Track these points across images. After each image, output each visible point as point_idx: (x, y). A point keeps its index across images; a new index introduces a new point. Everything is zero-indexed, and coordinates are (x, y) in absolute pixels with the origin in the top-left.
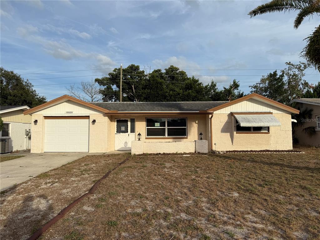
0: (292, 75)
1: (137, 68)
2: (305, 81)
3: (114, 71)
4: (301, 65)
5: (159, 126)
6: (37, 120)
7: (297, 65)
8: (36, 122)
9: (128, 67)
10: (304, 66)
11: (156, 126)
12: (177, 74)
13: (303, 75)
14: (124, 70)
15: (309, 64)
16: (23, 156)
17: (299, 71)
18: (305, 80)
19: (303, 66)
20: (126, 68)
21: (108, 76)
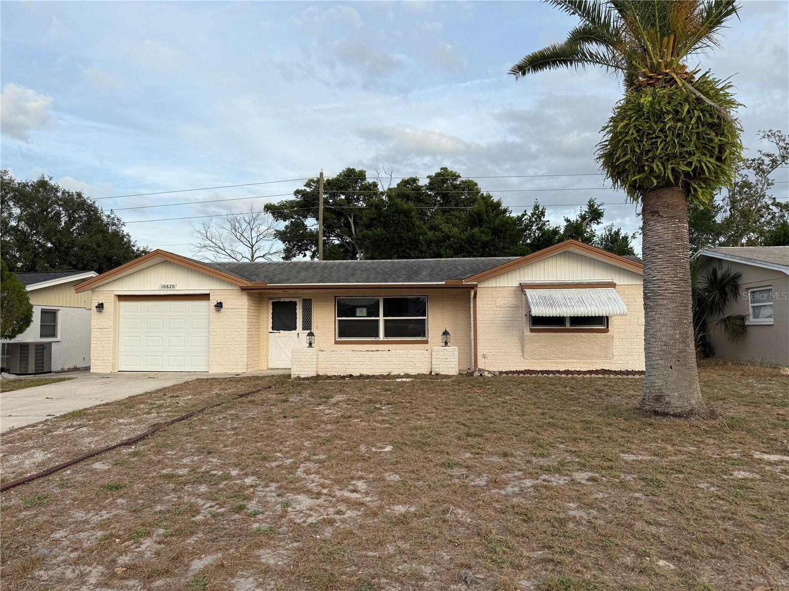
0: (739, 184)
1: (362, 175)
2: (774, 199)
3: (308, 185)
4: (764, 158)
5: (365, 315)
6: (102, 304)
7: (754, 160)
8: (100, 307)
9: (341, 175)
10: (771, 161)
11: (357, 315)
12: (455, 187)
13: (768, 185)
14: (329, 182)
15: (783, 157)
16: (70, 379)
17: (757, 174)
18: (773, 197)
19: (767, 161)
20: (335, 176)
21: (293, 198)
